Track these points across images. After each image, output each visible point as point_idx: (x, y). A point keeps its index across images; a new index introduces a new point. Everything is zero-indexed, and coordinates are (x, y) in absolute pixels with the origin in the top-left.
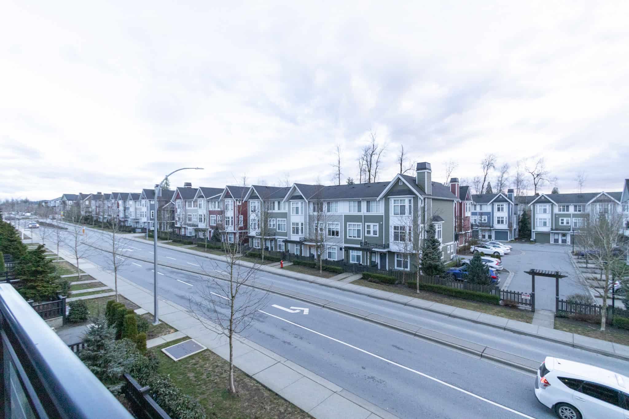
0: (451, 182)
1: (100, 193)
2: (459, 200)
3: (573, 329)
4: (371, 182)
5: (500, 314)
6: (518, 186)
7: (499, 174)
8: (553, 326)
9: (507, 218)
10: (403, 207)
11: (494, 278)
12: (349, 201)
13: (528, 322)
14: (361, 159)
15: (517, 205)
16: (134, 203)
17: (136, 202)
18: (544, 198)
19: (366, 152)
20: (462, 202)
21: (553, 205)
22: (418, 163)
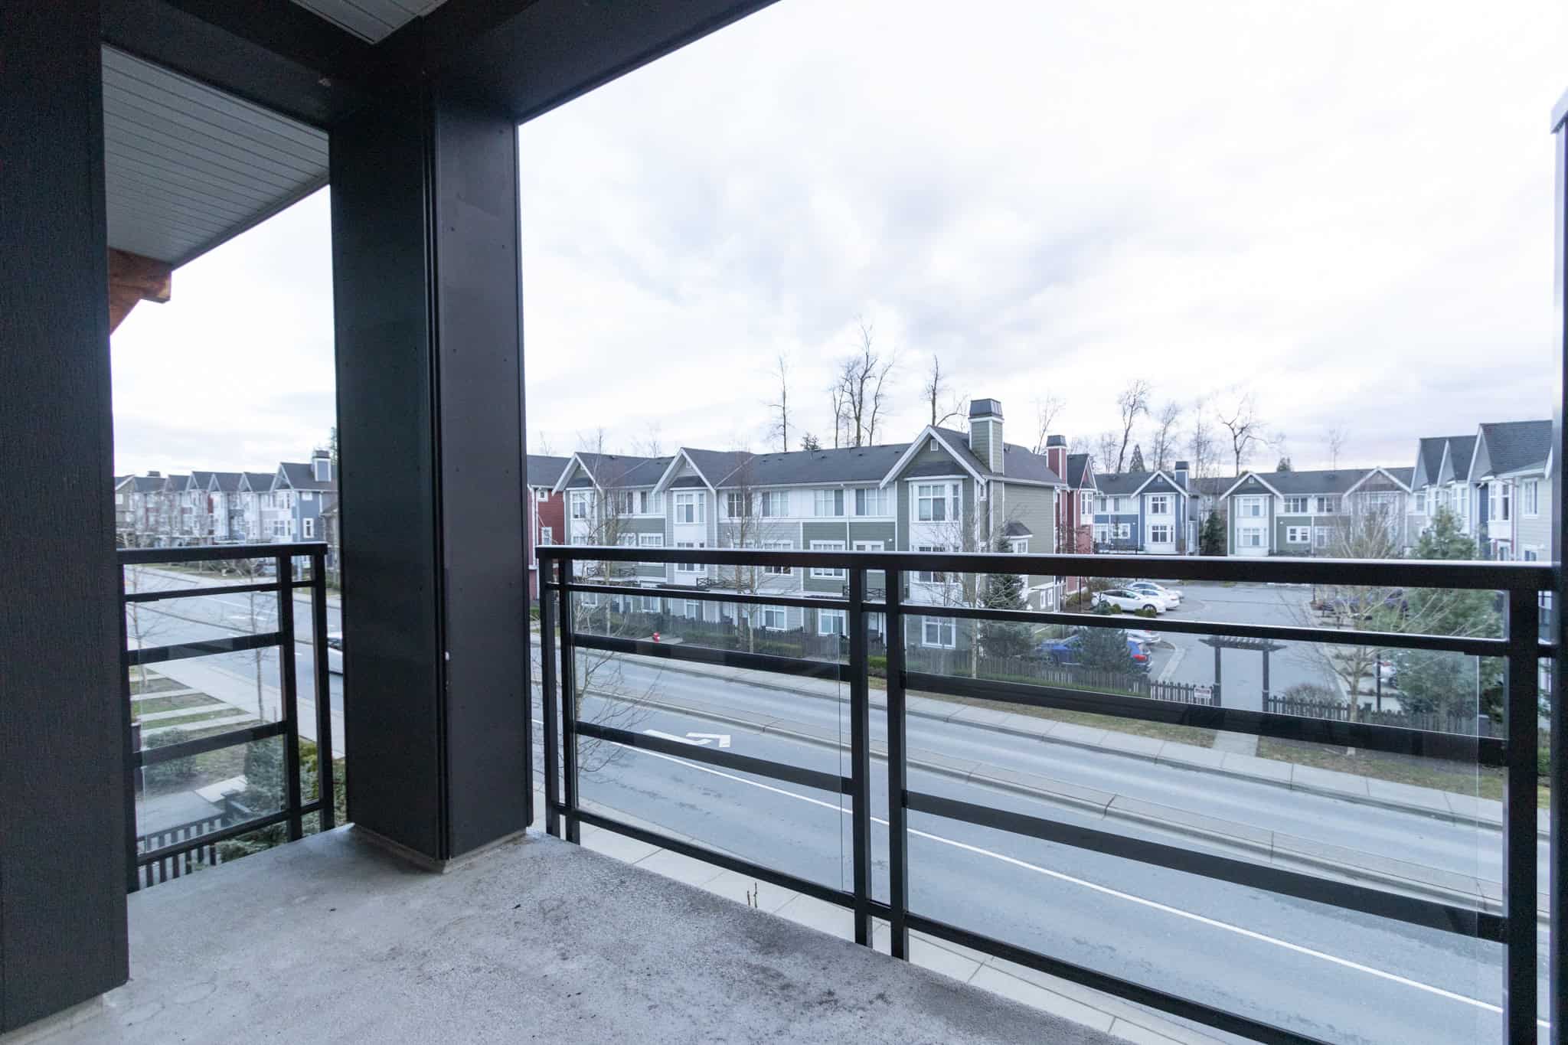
0: (1049, 444)
1: (157, 474)
2: (1066, 485)
3: (1295, 755)
4: (863, 445)
5: (1147, 733)
6: (1199, 453)
7: (1159, 426)
8: (1254, 751)
9: (1174, 528)
10: (940, 502)
11: (1140, 659)
12: (815, 490)
13: (1204, 746)
14: (837, 389)
15: (1196, 497)
16: (256, 499)
17: (262, 497)
18: (1253, 482)
19: (849, 372)
20: (1072, 492)
21: (1272, 496)
22: (972, 402)
